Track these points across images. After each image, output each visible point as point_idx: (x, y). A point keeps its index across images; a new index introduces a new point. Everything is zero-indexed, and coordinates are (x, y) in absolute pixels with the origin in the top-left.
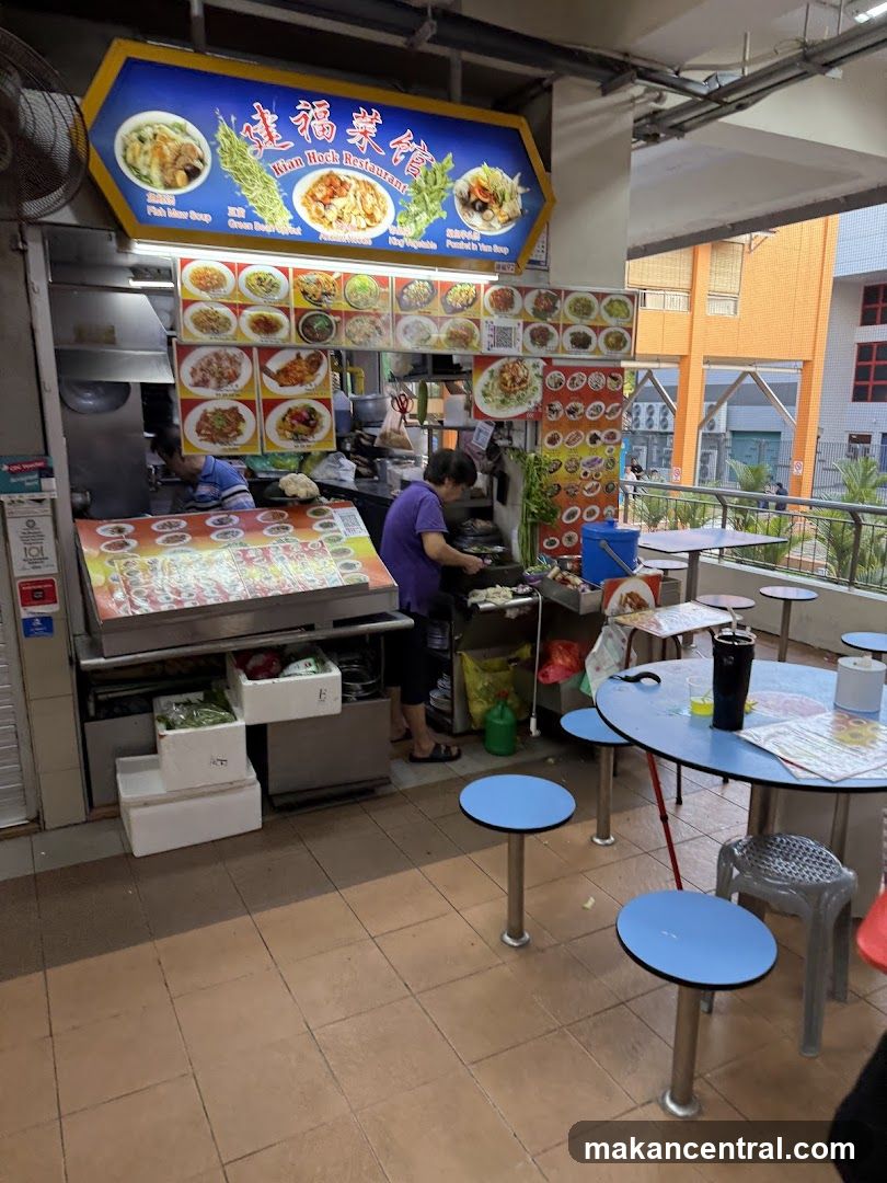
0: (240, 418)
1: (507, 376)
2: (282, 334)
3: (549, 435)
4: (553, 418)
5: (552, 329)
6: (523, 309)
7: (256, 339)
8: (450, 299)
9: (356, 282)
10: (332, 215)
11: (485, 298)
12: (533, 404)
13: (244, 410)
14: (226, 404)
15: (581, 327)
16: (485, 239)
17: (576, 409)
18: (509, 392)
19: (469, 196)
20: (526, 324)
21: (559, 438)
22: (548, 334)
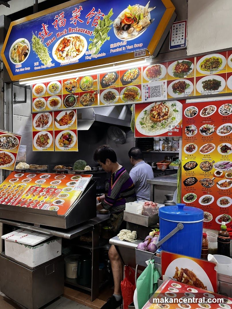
0: (48, 138)
1: (155, 113)
2: (59, 105)
3: (187, 145)
4: (190, 135)
5: (188, 82)
6: (167, 74)
7: (51, 108)
8: (125, 78)
9: (84, 80)
10: (64, 55)
11: (144, 74)
12: (172, 128)
13: (49, 135)
14: (44, 133)
15: (211, 76)
16: (129, 43)
17: (209, 129)
18: (157, 121)
19: (121, 24)
20: (169, 83)
21: (194, 148)
22: (186, 85)
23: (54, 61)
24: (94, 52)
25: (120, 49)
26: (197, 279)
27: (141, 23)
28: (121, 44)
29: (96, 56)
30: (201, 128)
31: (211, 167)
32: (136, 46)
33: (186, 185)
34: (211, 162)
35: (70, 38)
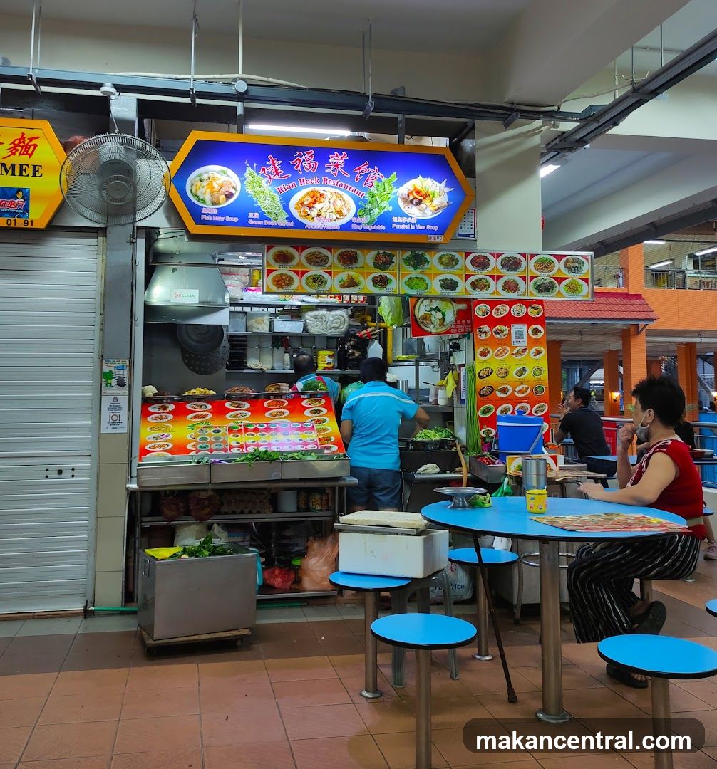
3: (481, 349)
4: (483, 337)
19: (408, 196)
21: (489, 352)
23: (291, 218)
25: (407, 227)
27: (436, 202)
28: (409, 220)
29: (370, 227)
30: (494, 330)
31: (507, 373)
32: (429, 227)
33: (481, 396)
34: (507, 367)
35: (324, 192)
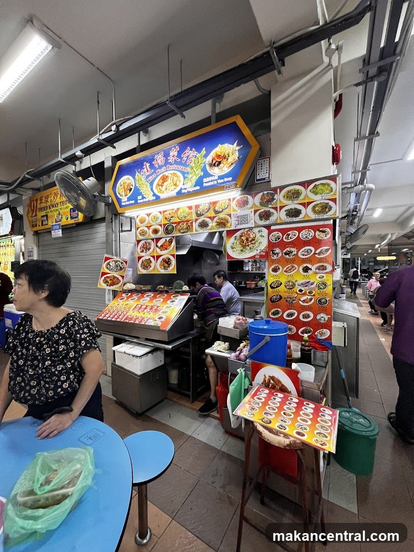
0: (151, 262)
1: (244, 238)
2: (160, 233)
3: (273, 267)
4: (275, 257)
5: (272, 210)
6: (254, 204)
7: (153, 236)
8: (216, 208)
9: (181, 211)
10: (163, 189)
11: (233, 204)
12: (259, 251)
13: (152, 259)
14: (147, 257)
15: (292, 205)
16: (220, 177)
17: (292, 252)
18: (246, 246)
19: (212, 161)
20: (255, 211)
21: (279, 269)
22: (270, 214)
23: (154, 195)
24: (190, 186)
25: (212, 183)
26: (283, 385)
27: (230, 160)
28: (213, 178)
29: (191, 190)
30: (284, 251)
31: (294, 285)
32: (226, 179)
33: (272, 302)
34: (294, 281)
35: (168, 175)
